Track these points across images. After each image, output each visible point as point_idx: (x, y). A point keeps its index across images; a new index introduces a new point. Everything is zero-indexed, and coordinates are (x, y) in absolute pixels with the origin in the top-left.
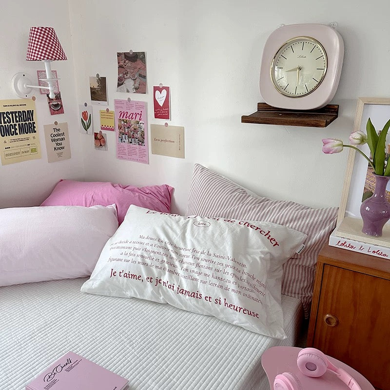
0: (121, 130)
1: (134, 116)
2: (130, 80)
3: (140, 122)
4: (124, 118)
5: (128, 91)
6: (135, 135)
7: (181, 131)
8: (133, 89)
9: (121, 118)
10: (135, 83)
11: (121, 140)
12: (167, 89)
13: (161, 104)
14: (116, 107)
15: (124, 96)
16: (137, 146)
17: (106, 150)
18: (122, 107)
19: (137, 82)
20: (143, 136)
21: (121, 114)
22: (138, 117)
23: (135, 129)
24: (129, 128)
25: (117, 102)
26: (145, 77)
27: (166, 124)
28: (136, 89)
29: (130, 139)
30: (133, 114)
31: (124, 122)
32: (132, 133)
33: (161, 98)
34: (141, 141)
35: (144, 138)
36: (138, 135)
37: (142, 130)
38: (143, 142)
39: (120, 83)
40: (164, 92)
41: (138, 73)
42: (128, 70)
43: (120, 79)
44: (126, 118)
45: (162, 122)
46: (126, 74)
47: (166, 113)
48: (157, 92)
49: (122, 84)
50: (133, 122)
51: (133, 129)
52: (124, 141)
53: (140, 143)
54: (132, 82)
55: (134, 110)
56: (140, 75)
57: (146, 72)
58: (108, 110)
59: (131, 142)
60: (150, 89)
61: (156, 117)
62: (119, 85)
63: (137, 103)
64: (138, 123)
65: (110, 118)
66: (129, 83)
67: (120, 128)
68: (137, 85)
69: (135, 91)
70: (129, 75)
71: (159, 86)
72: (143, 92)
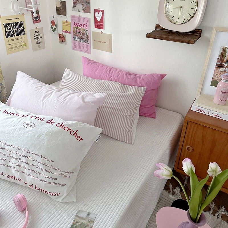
0: (75, 33)
1: (82, 26)
2: (80, 4)
3: (86, 29)
4: (77, 27)
5: (79, 11)
6: (83, 37)
7: (110, 37)
9: (75, 26)
10: (83, 7)
11: (75, 39)
12: (103, 11)
13: (99, 20)
14: (72, 20)
15: (76, 14)
16: (84, 43)
17: (65, 44)
18: (75, 20)
19: (84, 6)
20: (87, 38)
21: (75, 24)
22: (85, 26)
23: (83, 33)
24: (79, 32)
25: (72, 16)
26: (89, 3)
27: (102, 32)
28: (84, 10)
29: (80, 39)
30: (82, 24)
31: (77, 29)
32: (81, 36)
33: (99, 16)
34: (87, 41)
35: (88, 39)
36: (85, 37)
37: (87, 34)
38: (88, 42)
39: (74, 5)
40: (101, 13)
43: (74, 3)
44: (78, 26)
45: (99, 30)
47: (102, 26)
48: (97, 13)
49: (76, 6)
50: (82, 29)
51: (82, 33)
52: (76, 40)
53: (86, 42)
54: (81, 6)
55: (82, 22)
56: (86, 2)
57: (90, 0)
58: (67, 21)
59: (80, 41)
60: (92, 11)
61: (96, 27)
62: (73, 7)
63: (84, 18)
64: (85, 30)
65: (68, 26)
66: (80, 6)
67: (74, 32)
68: (84, 8)
69: (83, 11)
70: (79, 1)
71: (97, 9)
72: (88, 12)
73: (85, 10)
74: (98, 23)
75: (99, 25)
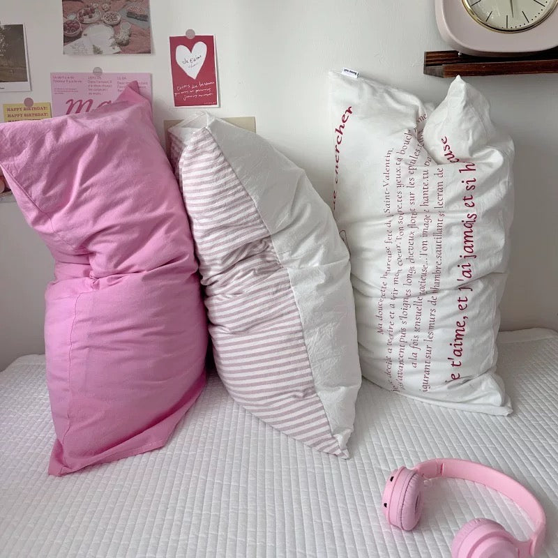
2: (102, 26)
5: (97, 51)
8: (113, 45)
10: (116, 32)
12: (209, 41)
13: (193, 71)
14: (57, 92)
15: (84, 65)
18: (74, 90)
19: (122, 30)
21: (72, 106)
25: (57, 78)
26: (145, 18)
28: (120, 44)
33: (192, 62)
39: (71, 34)
41: (125, 11)
42: (94, 5)
43: (68, 27)
46: (90, 12)
47: (208, 93)
48: (182, 50)
49: (79, 36)
54: (109, 32)
55: (112, 95)
56: (130, 15)
57: (148, 7)
58: (29, 102)
60: (161, 43)
61: (179, 102)
62: (67, 39)
66: (99, 34)
68: (123, 36)
69: (118, 49)
70: (96, 16)
71: (184, 35)
72: (143, 50)
73: (125, 45)
74: (191, 86)
75: (194, 93)
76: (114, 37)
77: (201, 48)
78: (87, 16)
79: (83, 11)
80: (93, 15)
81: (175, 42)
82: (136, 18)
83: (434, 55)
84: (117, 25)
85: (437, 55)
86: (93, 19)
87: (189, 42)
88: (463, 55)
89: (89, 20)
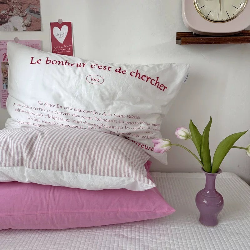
2: (18, 17)
5: (15, 29)
8: (23, 26)
10: (25, 20)
11: (7, 86)
12: (69, 25)
13: (61, 40)
15: (9, 36)
18: (5, 49)
19: (27, 19)
21: (5, 56)
26: (38, 13)
28: (27, 26)
33: (61, 35)
39: (3, 21)
41: (29, 9)
42: (14, 6)
43: (2, 17)
46: (12, 10)
47: (68, 50)
48: (56, 29)
49: (7, 22)
54: (21, 19)
56: (31, 11)
57: (40, 8)
60: (46, 26)
62: (2, 23)
63: (28, 42)
66: (17, 21)
67: (4, 72)
68: (28, 22)
69: (25, 28)
70: (15, 12)
71: (58, 22)
72: (37, 29)
73: (29, 26)
74: (60, 47)
75: (62, 50)
76: (23, 22)
77: (65, 28)
78: (11, 12)
79: (9, 9)
80: (14, 11)
81: (53, 25)
82: (34, 13)
83: (180, 34)
84: (25, 16)
85: (182, 34)
86: (13, 13)
87: (59, 25)
88: (195, 34)
89: (12, 13)
